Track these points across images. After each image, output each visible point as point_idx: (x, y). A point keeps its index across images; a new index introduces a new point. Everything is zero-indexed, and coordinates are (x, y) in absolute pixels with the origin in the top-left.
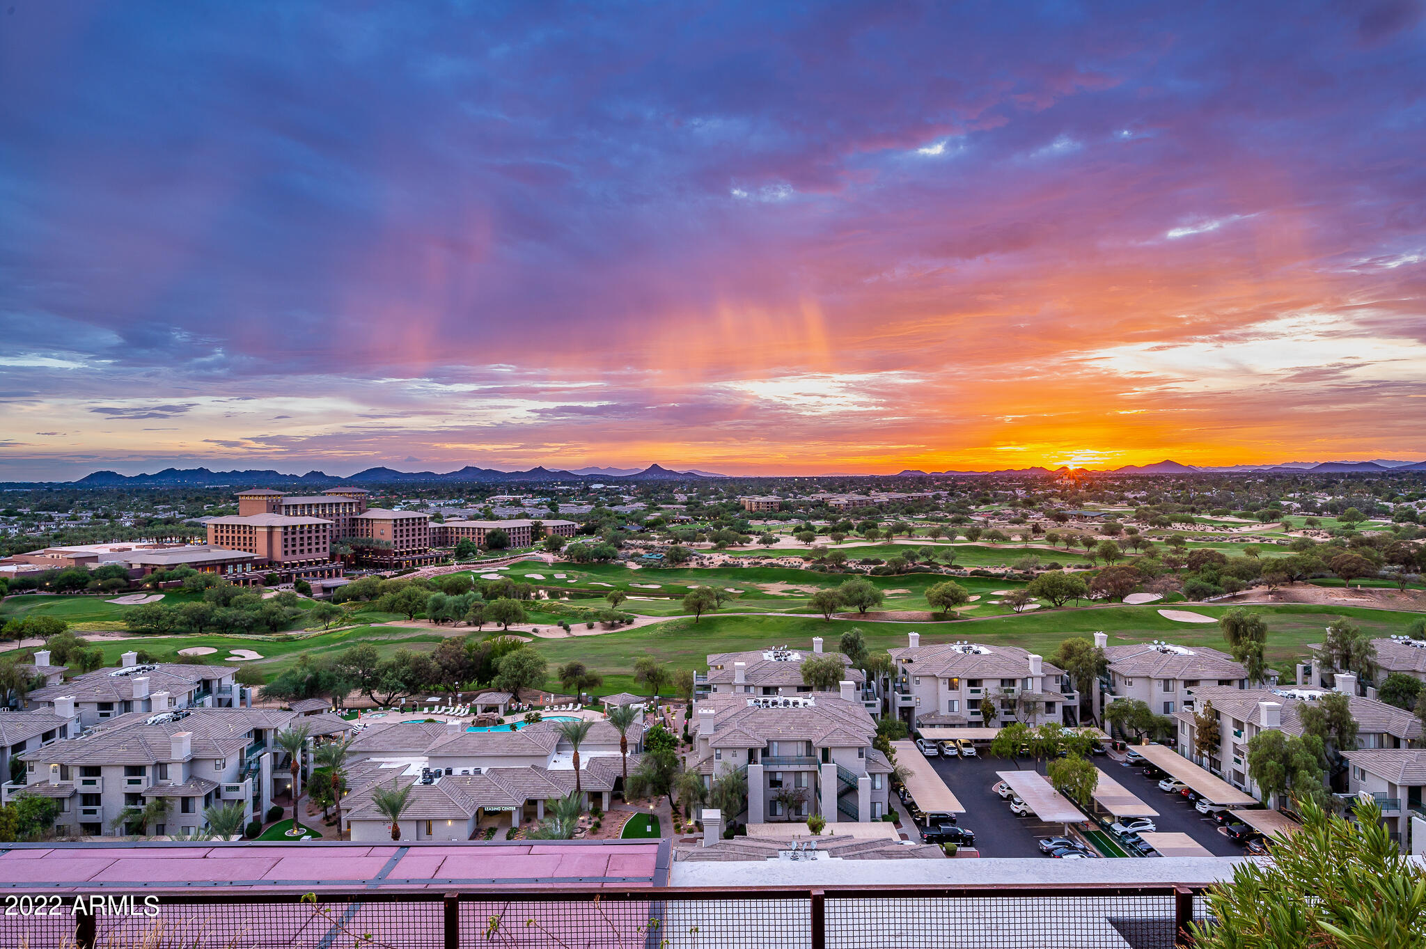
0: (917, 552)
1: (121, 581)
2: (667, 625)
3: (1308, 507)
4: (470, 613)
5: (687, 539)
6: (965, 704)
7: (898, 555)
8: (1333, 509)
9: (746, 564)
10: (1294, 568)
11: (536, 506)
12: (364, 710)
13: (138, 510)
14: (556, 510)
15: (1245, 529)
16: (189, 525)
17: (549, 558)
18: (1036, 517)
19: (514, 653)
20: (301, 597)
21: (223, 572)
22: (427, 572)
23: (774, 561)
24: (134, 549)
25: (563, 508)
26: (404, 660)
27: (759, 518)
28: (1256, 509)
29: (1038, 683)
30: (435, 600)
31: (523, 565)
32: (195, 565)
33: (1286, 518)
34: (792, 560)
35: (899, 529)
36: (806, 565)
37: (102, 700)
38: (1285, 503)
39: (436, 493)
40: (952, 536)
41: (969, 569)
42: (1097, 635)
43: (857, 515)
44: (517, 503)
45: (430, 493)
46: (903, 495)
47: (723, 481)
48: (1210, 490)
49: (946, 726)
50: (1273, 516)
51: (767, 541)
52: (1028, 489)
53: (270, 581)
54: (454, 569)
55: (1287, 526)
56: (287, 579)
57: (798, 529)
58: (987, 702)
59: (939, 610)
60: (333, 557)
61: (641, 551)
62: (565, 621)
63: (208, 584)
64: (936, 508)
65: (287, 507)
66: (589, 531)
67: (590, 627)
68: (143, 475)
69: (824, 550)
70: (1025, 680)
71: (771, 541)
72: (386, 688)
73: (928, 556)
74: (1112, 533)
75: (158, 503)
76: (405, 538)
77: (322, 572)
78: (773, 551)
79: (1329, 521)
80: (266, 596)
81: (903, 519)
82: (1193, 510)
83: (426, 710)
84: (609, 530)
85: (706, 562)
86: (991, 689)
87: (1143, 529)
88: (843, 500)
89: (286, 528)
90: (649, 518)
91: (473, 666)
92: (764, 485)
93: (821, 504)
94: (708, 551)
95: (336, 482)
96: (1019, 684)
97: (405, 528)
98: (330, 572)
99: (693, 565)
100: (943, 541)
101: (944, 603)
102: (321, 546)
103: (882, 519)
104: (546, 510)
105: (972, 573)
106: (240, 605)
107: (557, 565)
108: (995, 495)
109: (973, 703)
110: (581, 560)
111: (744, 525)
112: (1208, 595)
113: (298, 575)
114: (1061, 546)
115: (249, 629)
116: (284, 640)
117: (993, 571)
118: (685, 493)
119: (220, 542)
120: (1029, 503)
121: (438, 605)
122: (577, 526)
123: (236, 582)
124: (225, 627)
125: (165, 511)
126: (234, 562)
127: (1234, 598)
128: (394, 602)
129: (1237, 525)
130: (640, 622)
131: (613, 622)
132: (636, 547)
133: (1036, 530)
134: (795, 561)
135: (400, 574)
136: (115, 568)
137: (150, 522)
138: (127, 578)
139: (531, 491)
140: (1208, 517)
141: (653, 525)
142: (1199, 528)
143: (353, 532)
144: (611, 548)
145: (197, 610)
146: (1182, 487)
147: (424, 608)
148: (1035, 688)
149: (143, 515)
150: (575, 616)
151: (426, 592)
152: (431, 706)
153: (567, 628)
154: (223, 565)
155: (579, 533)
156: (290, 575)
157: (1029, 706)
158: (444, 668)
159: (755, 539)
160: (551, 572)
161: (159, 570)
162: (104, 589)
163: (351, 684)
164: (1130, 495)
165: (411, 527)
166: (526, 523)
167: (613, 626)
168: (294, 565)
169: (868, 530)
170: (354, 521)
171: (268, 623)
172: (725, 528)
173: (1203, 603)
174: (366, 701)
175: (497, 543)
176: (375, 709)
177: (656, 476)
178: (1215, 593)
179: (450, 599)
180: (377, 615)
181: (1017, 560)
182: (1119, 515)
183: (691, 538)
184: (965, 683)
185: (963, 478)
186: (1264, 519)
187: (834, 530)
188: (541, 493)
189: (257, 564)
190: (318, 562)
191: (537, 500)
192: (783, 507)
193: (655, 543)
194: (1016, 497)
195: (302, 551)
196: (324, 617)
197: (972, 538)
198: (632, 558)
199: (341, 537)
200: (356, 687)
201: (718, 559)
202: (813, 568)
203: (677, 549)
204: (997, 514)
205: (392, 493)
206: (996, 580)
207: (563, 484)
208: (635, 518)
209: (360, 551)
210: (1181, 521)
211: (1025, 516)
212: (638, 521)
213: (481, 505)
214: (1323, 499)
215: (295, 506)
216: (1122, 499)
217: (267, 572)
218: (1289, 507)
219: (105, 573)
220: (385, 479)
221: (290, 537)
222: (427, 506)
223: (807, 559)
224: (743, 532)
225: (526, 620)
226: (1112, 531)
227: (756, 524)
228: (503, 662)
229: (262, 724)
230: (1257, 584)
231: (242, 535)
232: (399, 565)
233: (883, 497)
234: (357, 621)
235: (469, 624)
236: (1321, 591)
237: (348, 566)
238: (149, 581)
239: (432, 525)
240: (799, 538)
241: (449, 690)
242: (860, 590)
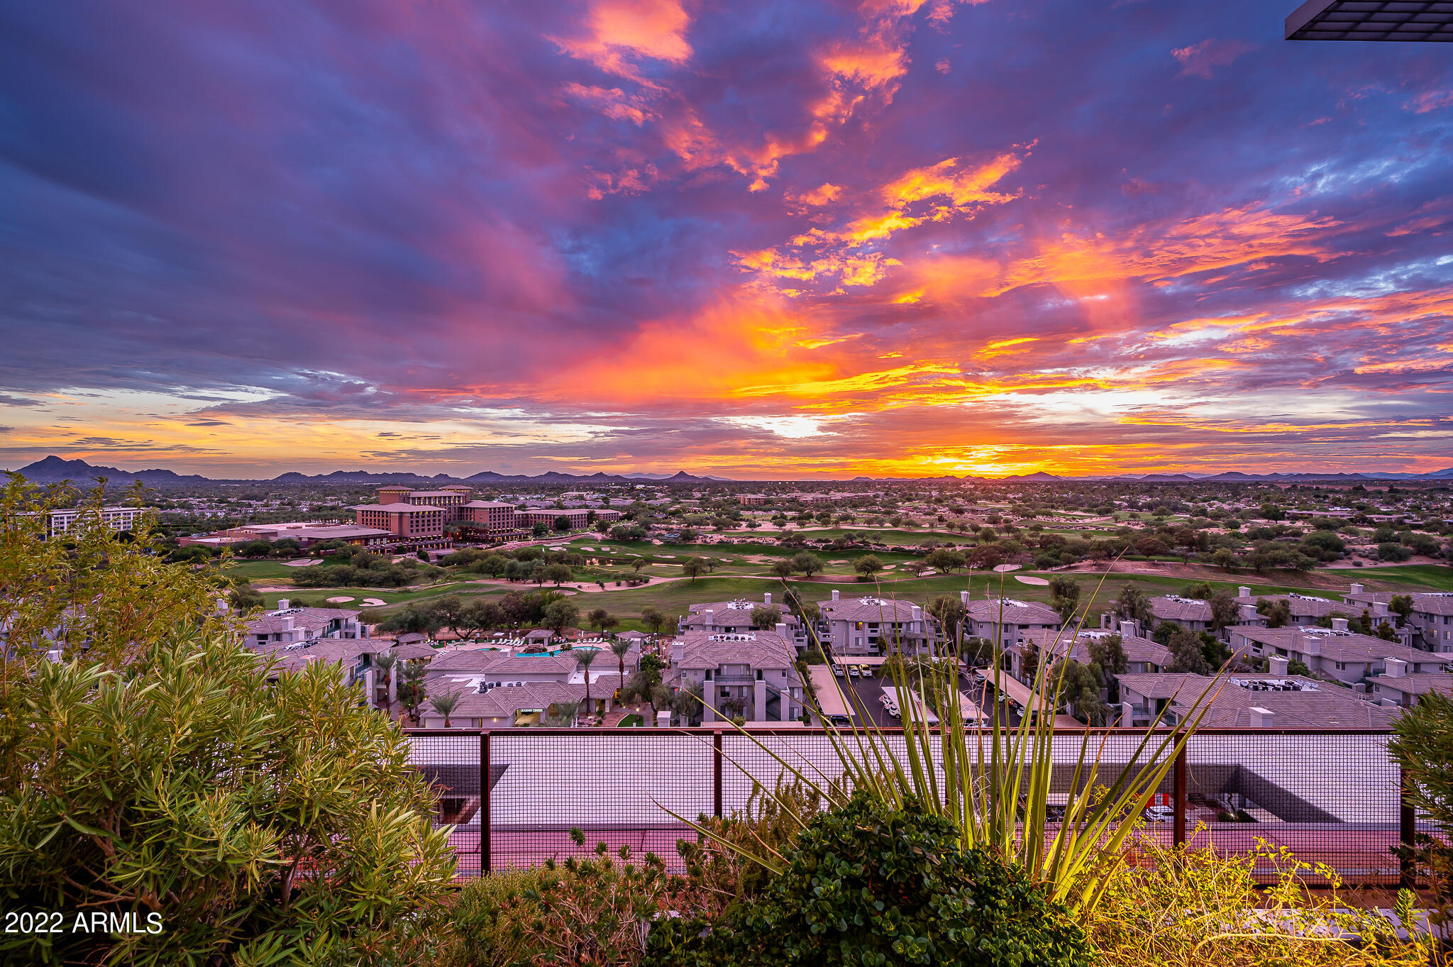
0: (855, 534)
1: (293, 550)
2: (672, 583)
3: (1132, 505)
4: (534, 574)
5: (696, 524)
6: (867, 640)
7: (841, 536)
8: (1150, 507)
9: (736, 541)
10: (1112, 548)
11: (594, 500)
12: (449, 641)
13: (314, 500)
14: (608, 503)
15: (1088, 521)
16: (348, 510)
17: (599, 536)
18: (943, 511)
19: (557, 602)
20: (421, 562)
21: (366, 544)
22: (512, 545)
23: (756, 540)
24: (304, 527)
25: (613, 502)
26: (479, 606)
27: (749, 509)
28: (1096, 506)
29: (918, 626)
30: (510, 565)
31: (580, 541)
32: (347, 539)
33: (1117, 513)
34: (768, 539)
35: (845, 518)
36: (777, 543)
37: (260, 633)
38: (1118, 503)
39: (526, 490)
40: (881, 523)
41: (890, 546)
42: (963, 592)
43: (817, 507)
44: (581, 498)
45: (521, 490)
46: (853, 495)
47: (729, 483)
48: (1067, 493)
49: (853, 655)
50: (1108, 512)
51: (752, 525)
52: (941, 491)
53: (400, 551)
54: (532, 542)
55: (1116, 519)
56: (413, 549)
57: (775, 518)
58: (881, 639)
59: (862, 575)
60: (446, 534)
61: (663, 532)
62: (601, 581)
63: (355, 553)
64: (874, 504)
65: (414, 499)
66: (629, 518)
67: (619, 585)
68: (320, 476)
69: (790, 532)
70: (908, 624)
71: (755, 526)
72: (466, 627)
73: (862, 537)
74: (994, 522)
75: (329, 495)
76: (497, 522)
77: (438, 545)
78: (756, 532)
79: (1147, 515)
80: (395, 561)
81: (849, 511)
82: (1053, 507)
83: (493, 641)
84: (642, 517)
85: (708, 540)
86: (885, 630)
87: (1016, 520)
88: (809, 497)
89: (412, 513)
90: (672, 509)
91: (528, 611)
92: (757, 487)
93: (793, 500)
94: (710, 533)
95: (457, 481)
96: (904, 626)
97: (497, 514)
98: (443, 545)
99: (699, 542)
100: (876, 527)
101: (865, 570)
102: (437, 526)
103: (835, 511)
104: (601, 503)
105: (893, 550)
106: (375, 567)
107: (604, 542)
108: (917, 495)
109: (872, 640)
110: (621, 538)
111: (738, 514)
112: (1051, 566)
113: (420, 547)
114: (956, 531)
115: (380, 585)
116: (403, 592)
117: (907, 548)
118: (700, 491)
119: (366, 523)
120: (939, 501)
121: (512, 569)
122: (620, 514)
123: (376, 551)
124: (363, 582)
125: (331, 500)
126: (375, 537)
127: (1070, 568)
128: (481, 566)
129: (1082, 517)
130: (654, 581)
131: (633, 581)
132: (661, 529)
133: (941, 519)
134: (770, 540)
135: (493, 547)
136: (289, 541)
137: (320, 509)
138: (297, 548)
139: (593, 489)
140: (1063, 512)
141: (673, 514)
142: (1055, 519)
143: (461, 517)
144: (643, 529)
145: (343, 570)
146: (1048, 491)
147: (503, 571)
148: (915, 629)
149: (315, 503)
150: (609, 577)
151: (505, 559)
152: (497, 639)
153: (602, 585)
154: (366, 539)
155: (622, 519)
156: (414, 547)
157: (911, 642)
158: (508, 612)
159: (744, 524)
160: (599, 546)
161: (320, 542)
162: (281, 555)
163: (441, 623)
164: (1011, 496)
165: (501, 514)
166: (584, 511)
167: (634, 584)
168: (417, 540)
169: (823, 518)
170: (461, 509)
171: (394, 580)
172: (724, 517)
173: (1048, 571)
174: (452, 635)
175: (563, 525)
176: (457, 640)
177: (683, 480)
178: (1056, 565)
179: (520, 564)
180: (472, 576)
181: (924, 540)
182: (1001, 510)
183: (700, 523)
184: (866, 626)
185: (896, 483)
186: (1101, 513)
187: (800, 518)
188: (599, 491)
189: (390, 538)
190: (434, 538)
191: (596, 495)
192: (767, 502)
193: (674, 526)
194: (931, 497)
195: (423, 530)
196: (433, 576)
197: (895, 525)
198: (657, 537)
199: (452, 521)
200: (444, 625)
201: (717, 538)
202: (782, 545)
203: (688, 531)
204: (915, 508)
205: (495, 490)
206: (908, 554)
207: (616, 485)
208: (662, 509)
209: (464, 530)
210: (1043, 514)
211: (935, 510)
212: (664, 511)
213: (556, 499)
214: (1144, 499)
215: (419, 498)
216: (1005, 499)
217: (397, 544)
218: (1120, 505)
219: (281, 544)
220: (491, 480)
221: (414, 520)
222: (517, 499)
223: (778, 539)
224: (736, 518)
225: (572, 579)
226: (994, 521)
227: (746, 514)
228: (548, 609)
229: (369, 651)
230: (1086, 559)
231: (381, 518)
232: (493, 540)
233: (837, 496)
234: (456, 579)
235: (534, 582)
236: (1129, 563)
237: (456, 540)
238: (312, 550)
239: (516, 512)
240: (775, 524)
241: (510, 628)
242: (807, 560)
